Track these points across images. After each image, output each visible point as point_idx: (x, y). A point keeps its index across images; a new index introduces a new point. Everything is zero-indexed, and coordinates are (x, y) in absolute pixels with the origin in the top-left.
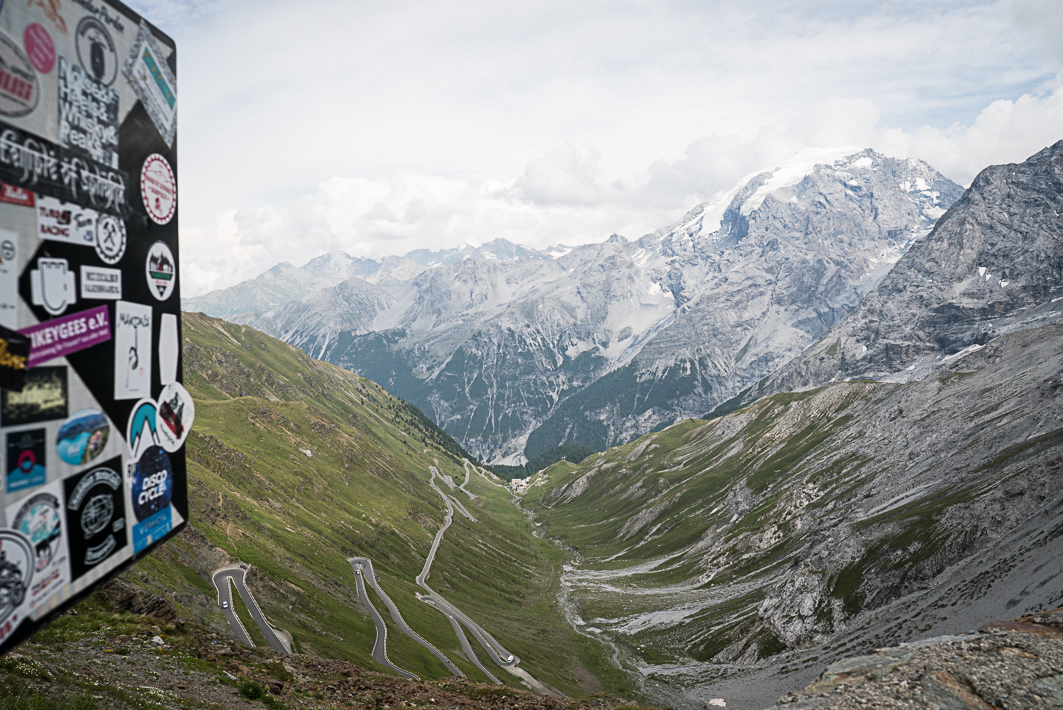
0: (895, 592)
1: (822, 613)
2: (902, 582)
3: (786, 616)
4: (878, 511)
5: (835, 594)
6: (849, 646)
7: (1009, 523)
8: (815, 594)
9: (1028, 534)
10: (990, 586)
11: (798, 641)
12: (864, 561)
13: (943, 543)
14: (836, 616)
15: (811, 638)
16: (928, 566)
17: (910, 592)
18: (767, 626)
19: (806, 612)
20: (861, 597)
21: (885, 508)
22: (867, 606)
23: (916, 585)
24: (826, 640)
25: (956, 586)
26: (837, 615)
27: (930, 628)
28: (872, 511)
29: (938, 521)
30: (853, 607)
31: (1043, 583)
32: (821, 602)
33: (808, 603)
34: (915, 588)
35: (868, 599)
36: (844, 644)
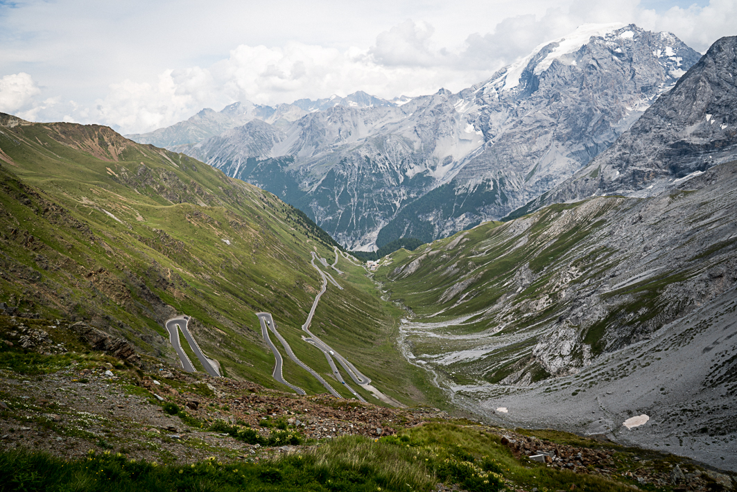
0: (627, 340)
1: (576, 354)
2: (632, 334)
3: (551, 355)
4: (619, 287)
5: (586, 342)
6: (593, 375)
7: (710, 296)
8: (572, 341)
9: (723, 304)
10: (692, 338)
11: (559, 372)
12: (607, 320)
13: (663, 309)
14: (585, 356)
15: (568, 370)
16: (651, 324)
17: (637, 341)
18: (538, 361)
19: (565, 352)
20: (603, 343)
21: (624, 285)
22: (607, 350)
23: (641, 337)
24: (578, 371)
25: (669, 338)
26: (586, 355)
27: (649, 365)
28: (615, 286)
29: (660, 294)
30: (597, 350)
31: (730, 337)
32: (576, 346)
33: (567, 347)
34: (641, 338)
35: (608, 345)
36: (590, 374)
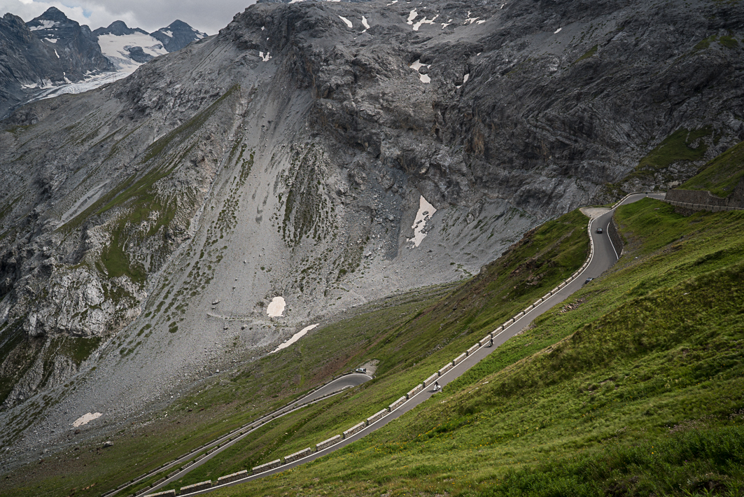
0: (165, 251)
1: (116, 295)
2: (166, 242)
3: (77, 315)
4: (71, 215)
5: (113, 274)
6: (168, 301)
7: (208, 180)
8: (94, 283)
9: (227, 182)
10: (235, 217)
11: (109, 327)
12: (114, 243)
14: (130, 290)
15: (122, 317)
16: (177, 221)
17: (178, 245)
18: (57, 336)
19: (97, 301)
20: (139, 267)
21: (76, 211)
22: (150, 271)
23: (179, 239)
24: (139, 311)
25: (211, 227)
26: (131, 288)
27: (222, 257)
28: (64, 217)
29: (155, 194)
30: (139, 276)
31: (265, 202)
32: (104, 287)
33: (94, 293)
34: (179, 241)
35: (147, 265)
36: (162, 303)
